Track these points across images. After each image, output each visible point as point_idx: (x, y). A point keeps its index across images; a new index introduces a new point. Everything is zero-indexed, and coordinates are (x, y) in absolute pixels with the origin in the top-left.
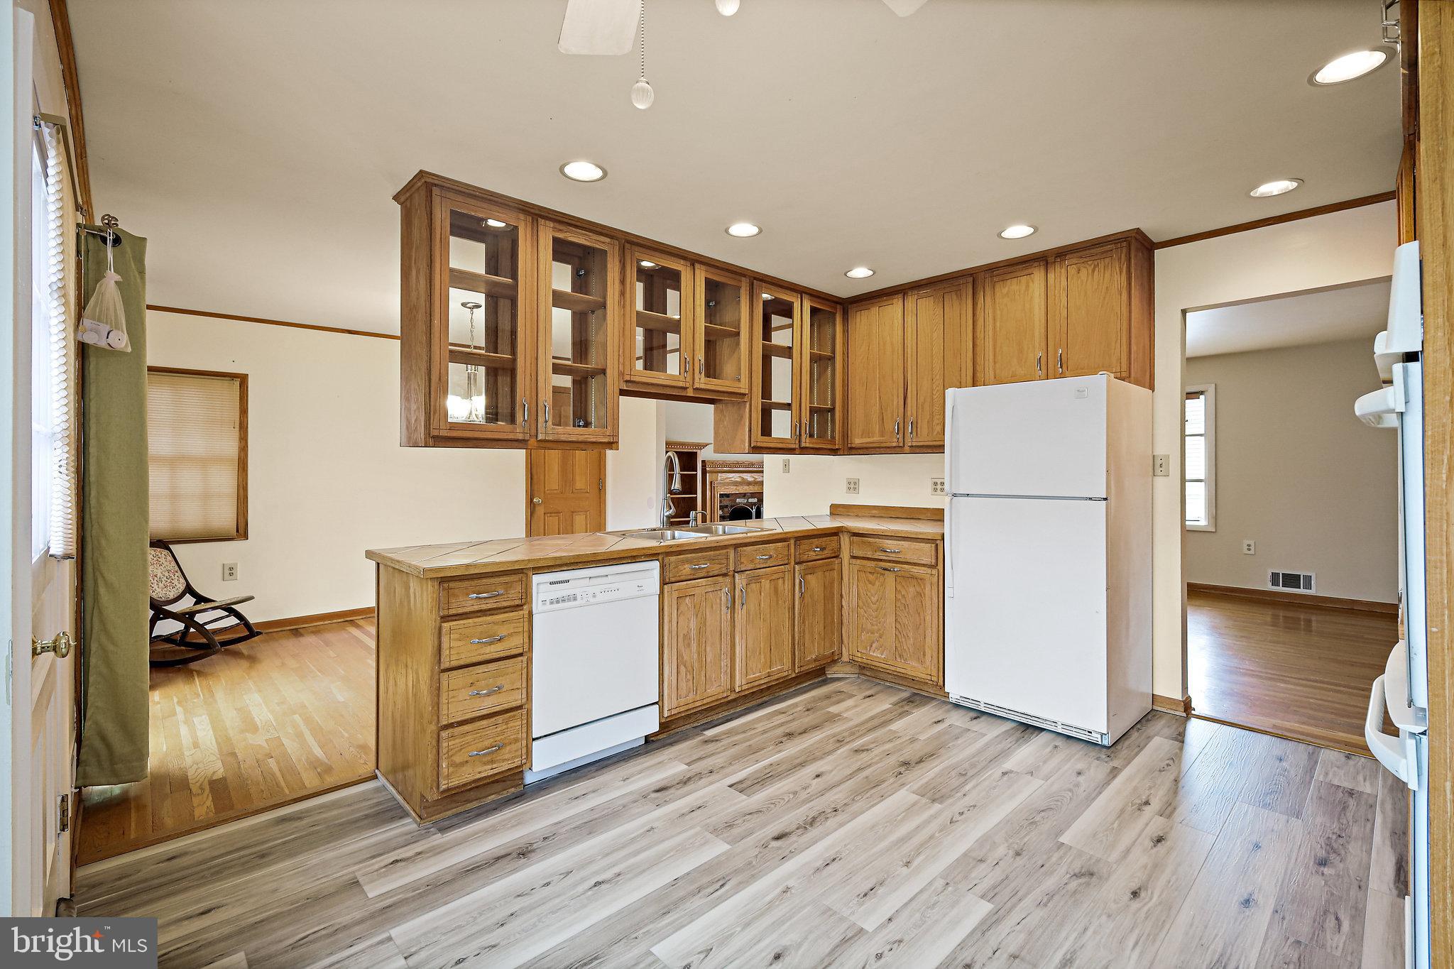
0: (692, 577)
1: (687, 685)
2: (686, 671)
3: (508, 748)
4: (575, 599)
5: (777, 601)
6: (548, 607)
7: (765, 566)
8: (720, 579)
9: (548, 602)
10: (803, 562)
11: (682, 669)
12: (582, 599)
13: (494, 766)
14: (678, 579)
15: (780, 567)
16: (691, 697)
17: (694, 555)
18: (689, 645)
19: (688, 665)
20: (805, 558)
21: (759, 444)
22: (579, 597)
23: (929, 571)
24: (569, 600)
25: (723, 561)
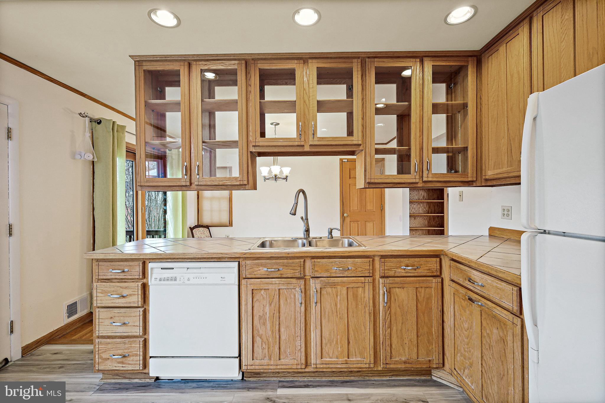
0: (267, 276)
1: (262, 352)
2: (262, 341)
3: (132, 358)
4: (175, 280)
5: (357, 305)
6: (158, 282)
7: (341, 275)
8: (294, 281)
9: (158, 279)
10: (388, 277)
11: (258, 339)
12: (180, 280)
13: (124, 366)
14: (254, 276)
15: (360, 278)
16: (266, 361)
17: (268, 261)
18: (264, 324)
19: (264, 337)
20: (391, 273)
21: (372, 181)
22: (178, 279)
23: (511, 316)
24: (171, 280)
25: (296, 268)
